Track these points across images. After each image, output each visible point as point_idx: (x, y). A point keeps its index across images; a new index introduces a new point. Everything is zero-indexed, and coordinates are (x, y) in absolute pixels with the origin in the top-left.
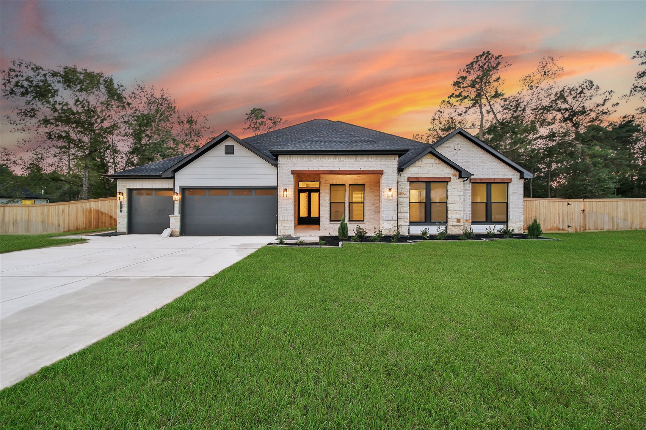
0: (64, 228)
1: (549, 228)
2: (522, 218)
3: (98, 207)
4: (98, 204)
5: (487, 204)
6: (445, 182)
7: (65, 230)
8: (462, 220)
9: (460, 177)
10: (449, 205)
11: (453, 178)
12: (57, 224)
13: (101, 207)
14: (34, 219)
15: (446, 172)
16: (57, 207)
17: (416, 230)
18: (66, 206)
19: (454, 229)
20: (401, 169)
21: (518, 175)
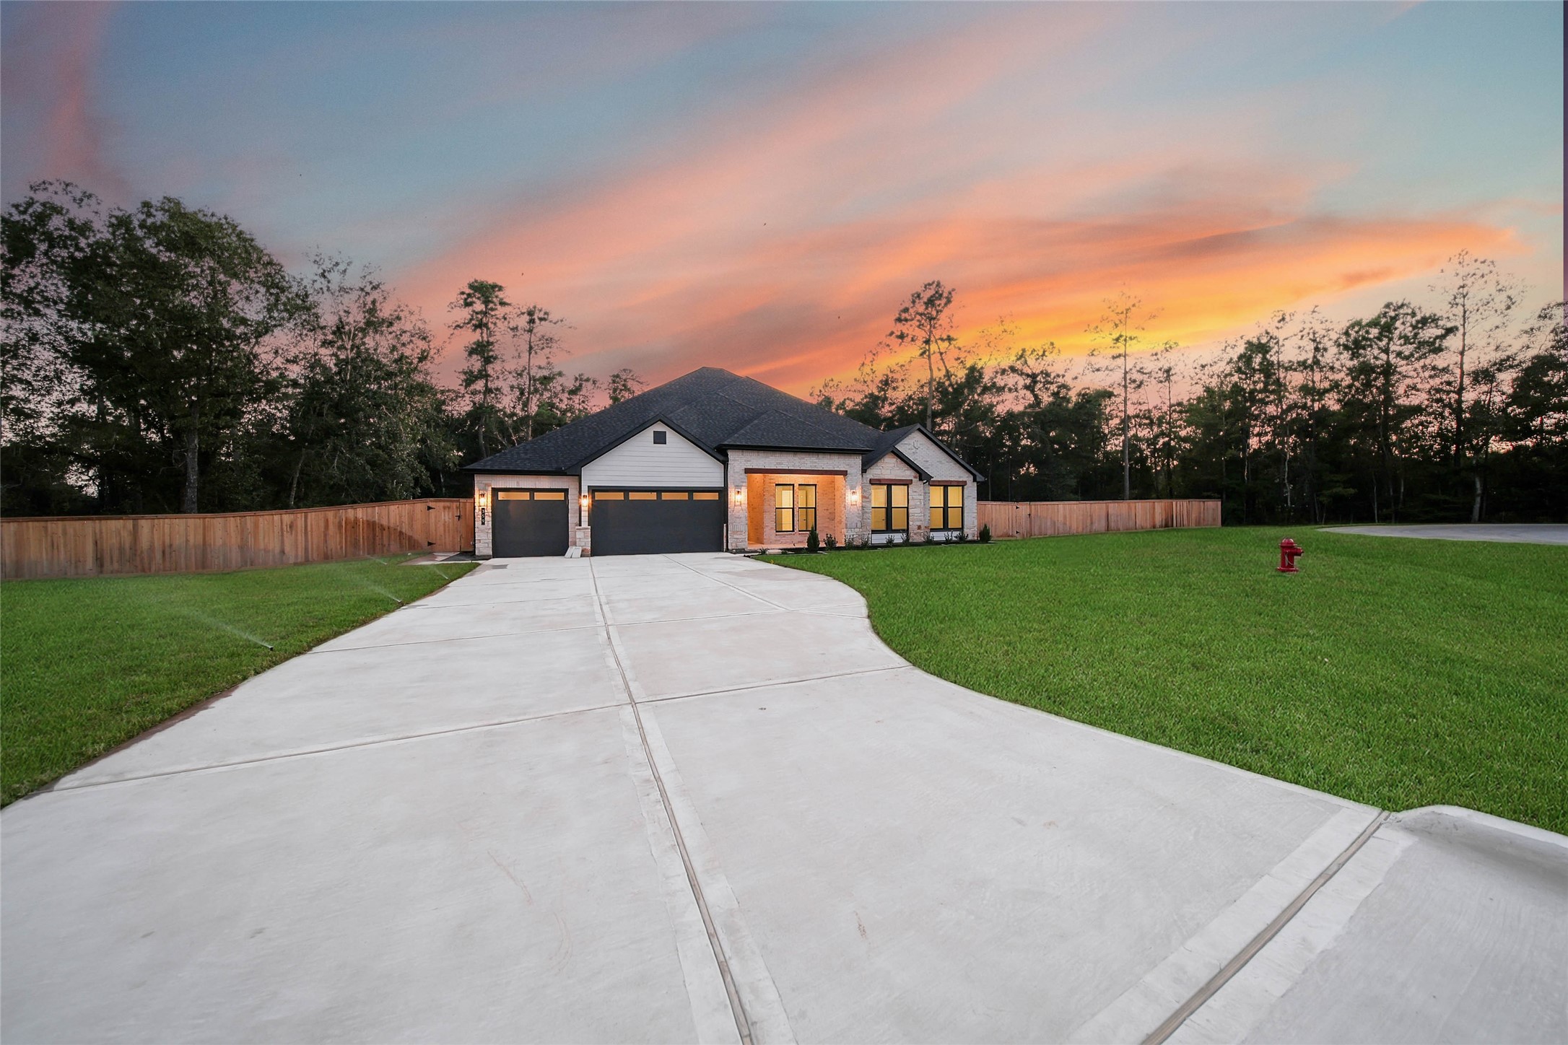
0: (296, 556)
1: (1000, 534)
2: (976, 524)
3: (374, 517)
4: (373, 512)
5: (944, 508)
6: (907, 483)
7: (299, 560)
8: (923, 527)
9: (921, 479)
10: (910, 511)
11: (914, 480)
12: (277, 550)
13: (379, 516)
14: (219, 542)
15: (908, 474)
16: (277, 518)
17: (881, 539)
18: (299, 515)
19: (915, 537)
20: (864, 471)
21: (971, 478)
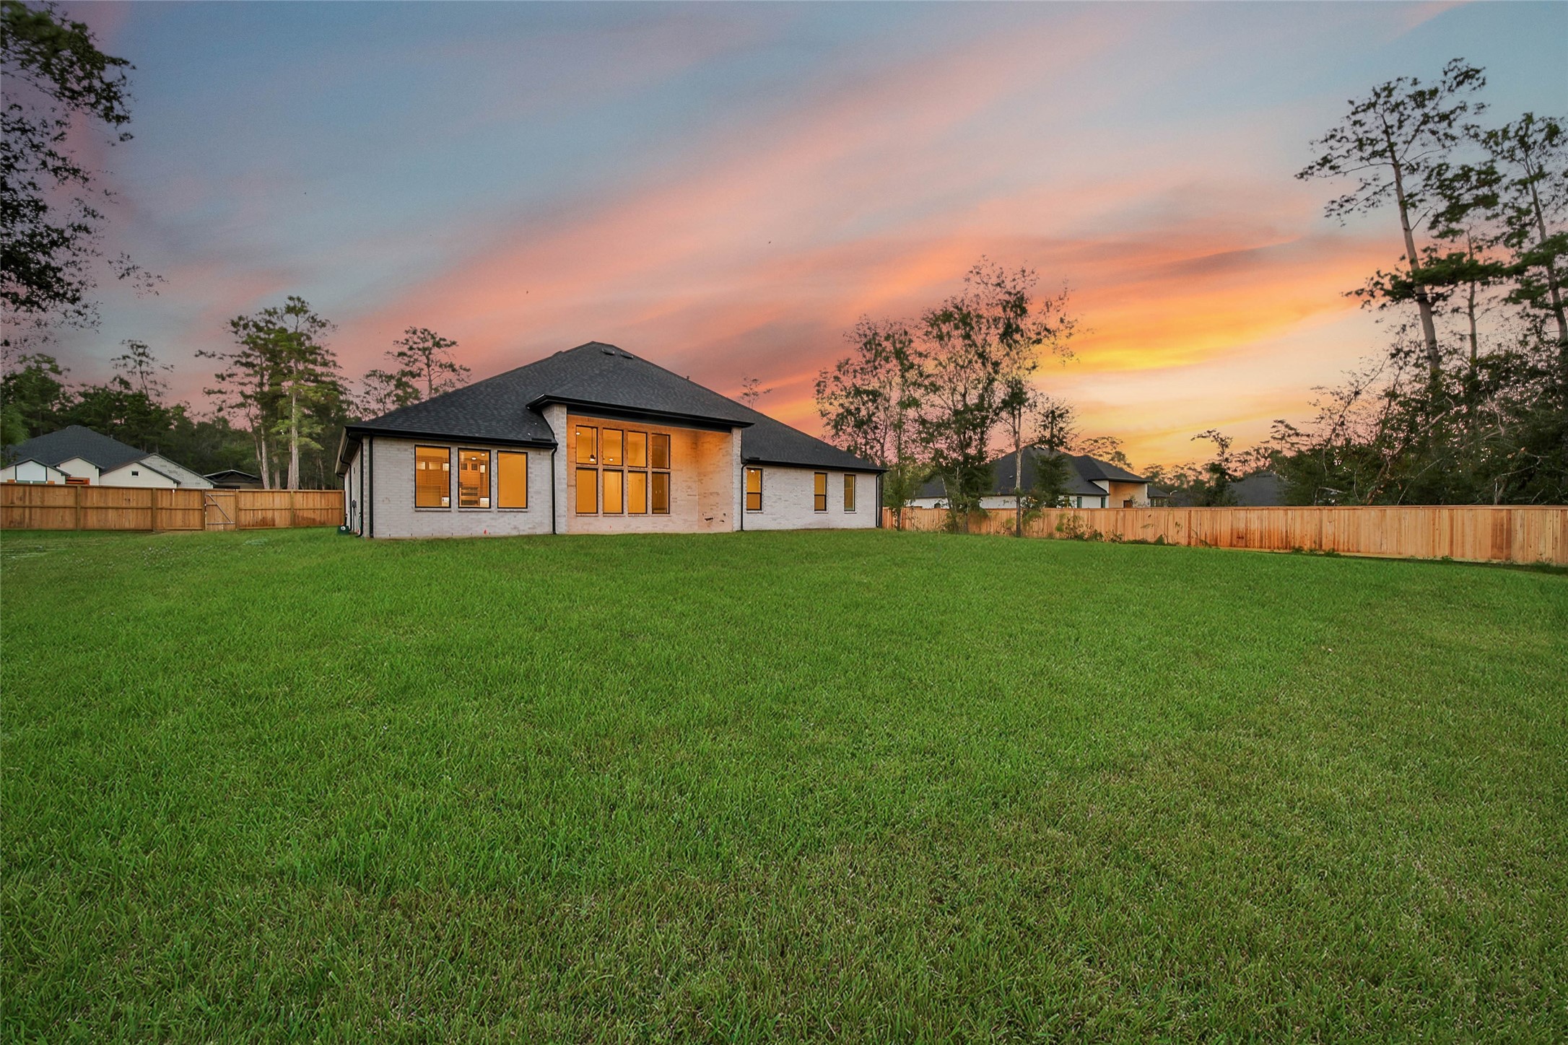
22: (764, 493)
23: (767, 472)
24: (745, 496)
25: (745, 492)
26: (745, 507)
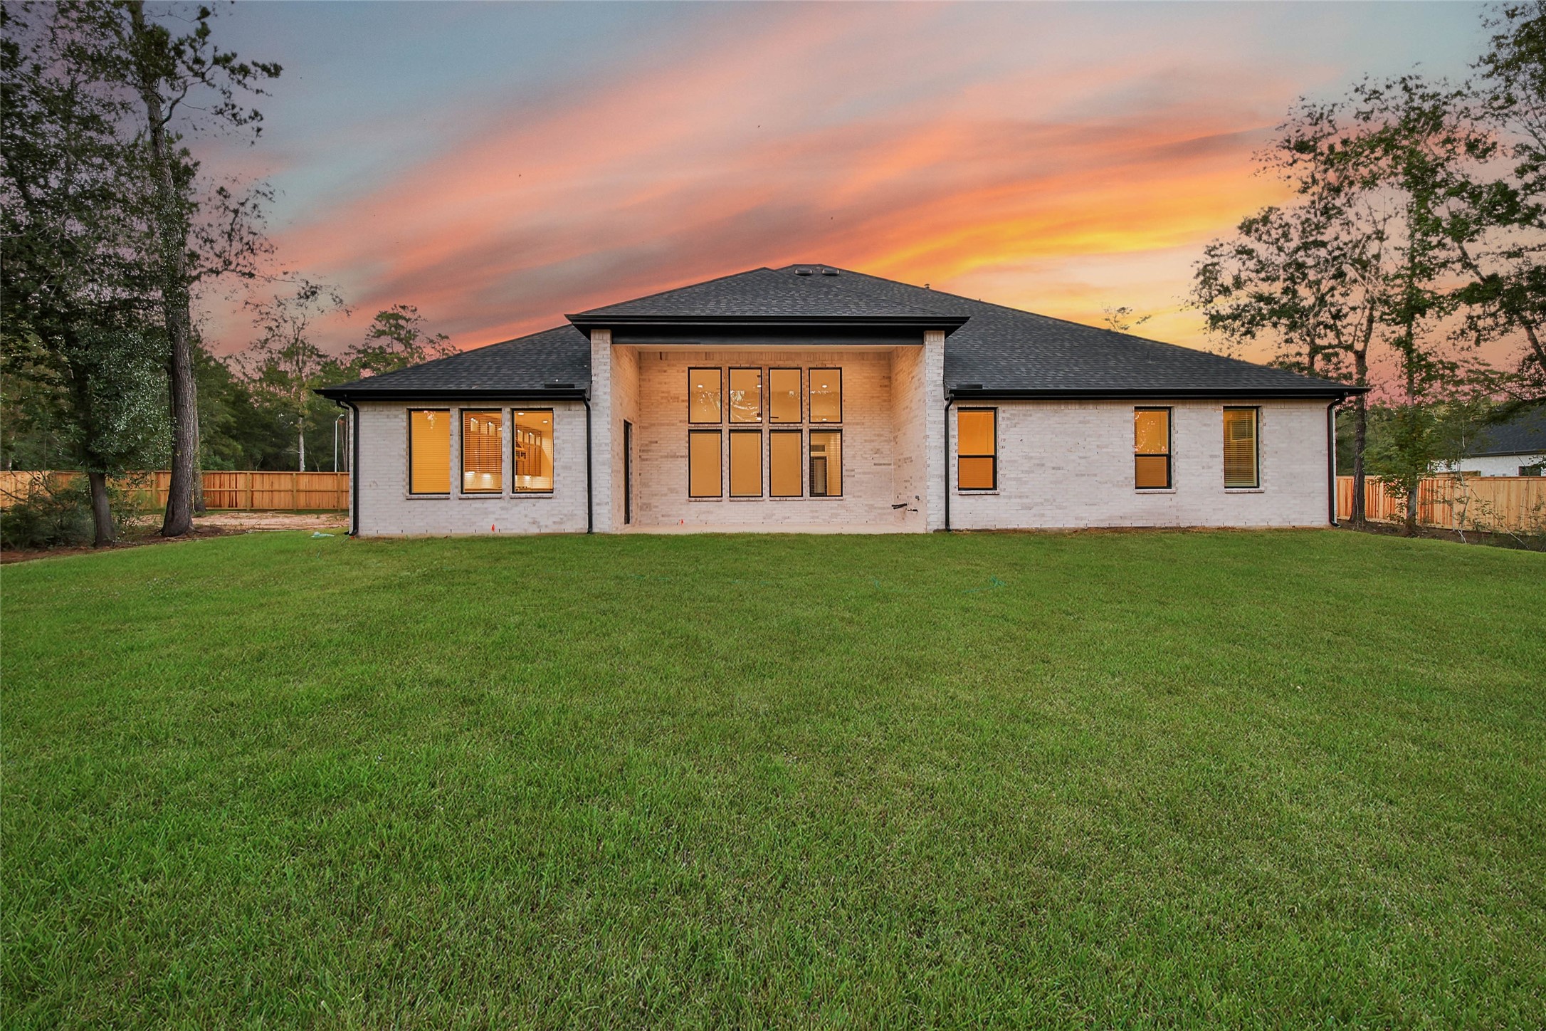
22: (1001, 455)
23: (1006, 412)
24: (954, 462)
25: (954, 455)
26: (953, 483)
